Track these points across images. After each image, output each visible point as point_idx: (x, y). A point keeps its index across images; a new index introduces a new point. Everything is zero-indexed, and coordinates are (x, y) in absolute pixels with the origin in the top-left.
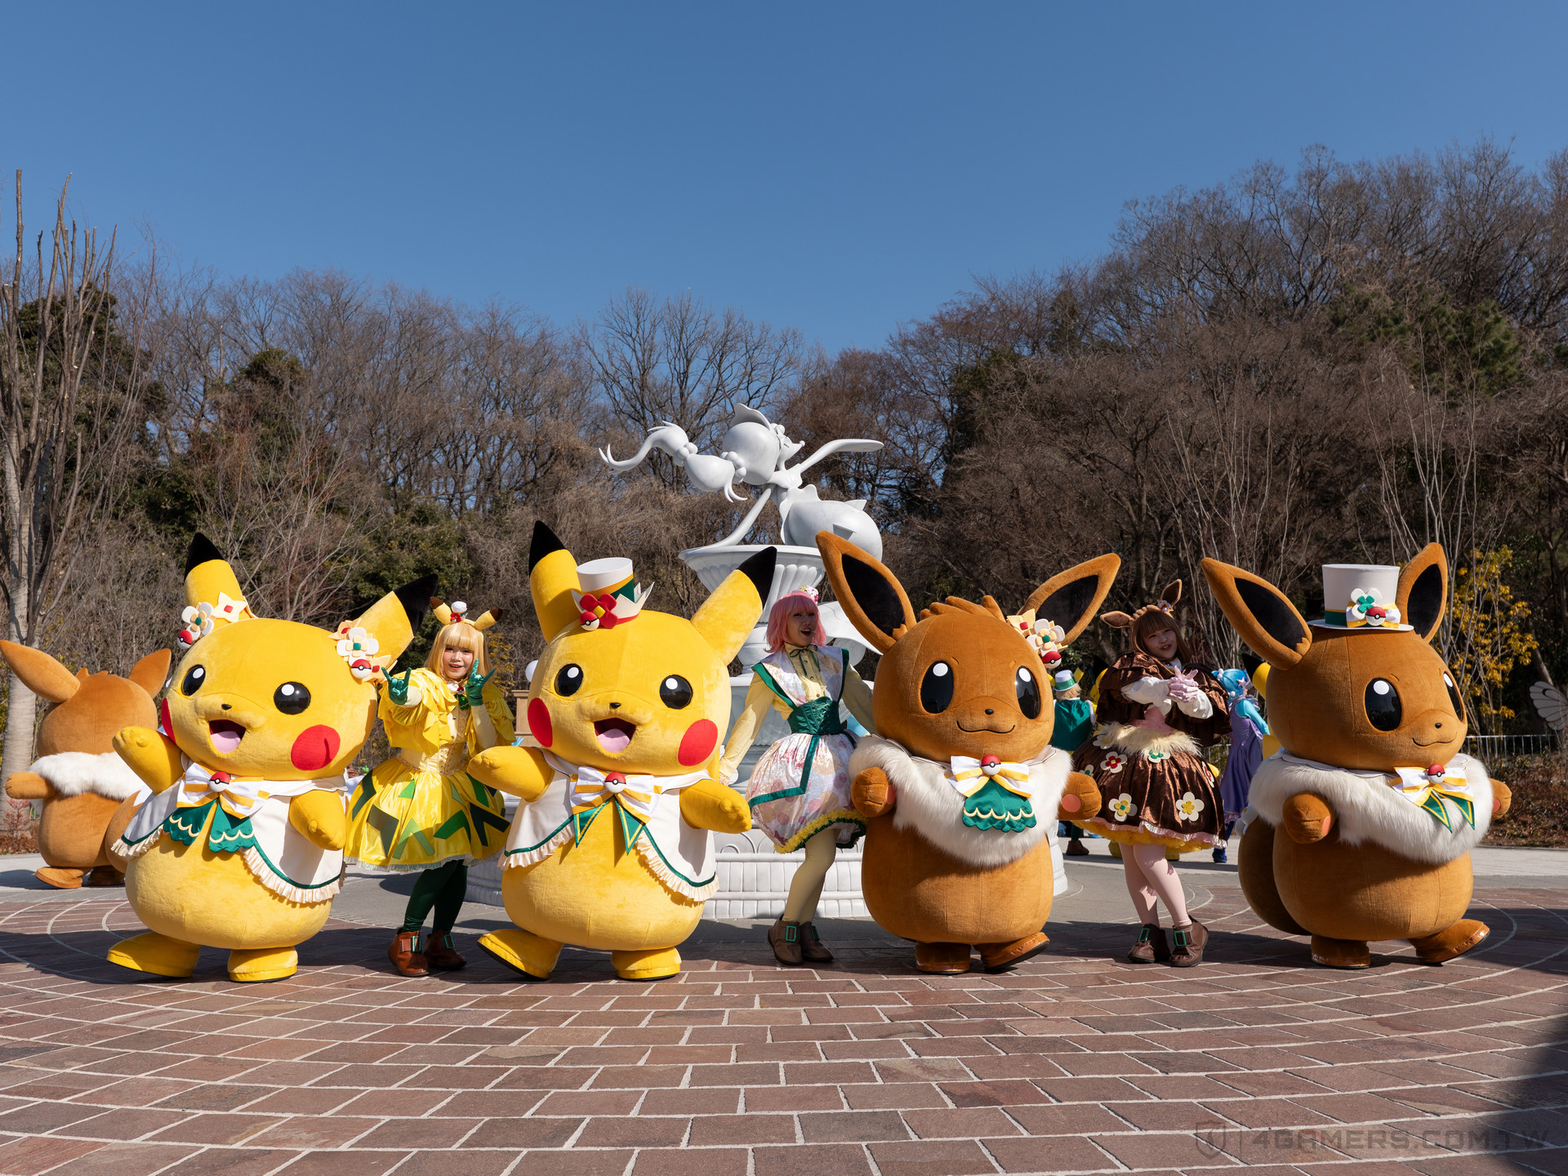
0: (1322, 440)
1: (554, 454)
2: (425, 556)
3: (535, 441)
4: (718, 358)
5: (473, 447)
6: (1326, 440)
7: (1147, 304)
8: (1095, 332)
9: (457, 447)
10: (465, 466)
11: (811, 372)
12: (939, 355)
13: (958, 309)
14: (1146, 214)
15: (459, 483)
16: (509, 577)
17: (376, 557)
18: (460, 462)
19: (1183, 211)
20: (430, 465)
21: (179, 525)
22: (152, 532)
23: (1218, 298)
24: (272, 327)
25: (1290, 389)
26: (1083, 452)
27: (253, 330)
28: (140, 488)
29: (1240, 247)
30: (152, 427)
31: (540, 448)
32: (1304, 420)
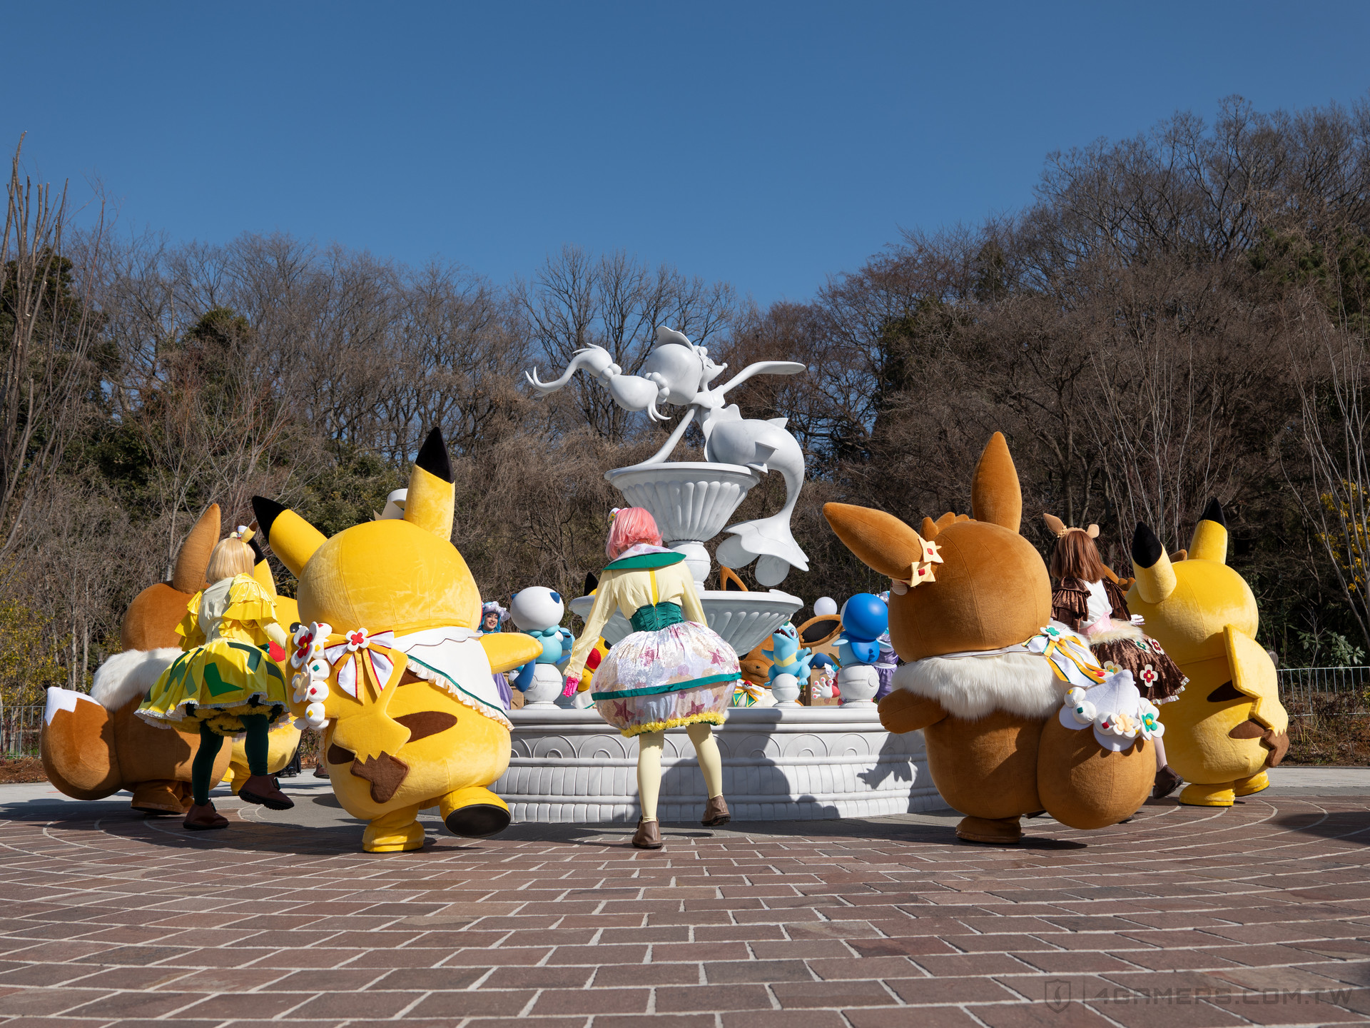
0: (1245, 378)
1: (493, 407)
2: (365, 506)
4: (652, 313)
5: (414, 401)
6: (1248, 381)
7: (1071, 252)
8: (1021, 281)
9: (399, 402)
10: (408, 420)
11: (743, 325)
12: (868, 306)
13: (886, 261)
14: (1069, 165)
15: (401, 436)
17: (320, 508)
18: (401, 416)
19: (1105, 161)
20: (373, 421)
21: (132, 479)
22: (105, 486)
23: (1141, 247)
24: (221, 290)
25: (1213, 328)
26: (1008, 392)
27: (203, 293)
28: (94, 444)
29: (1162, 195)
30: (106, 386)
32: (1227, 358)
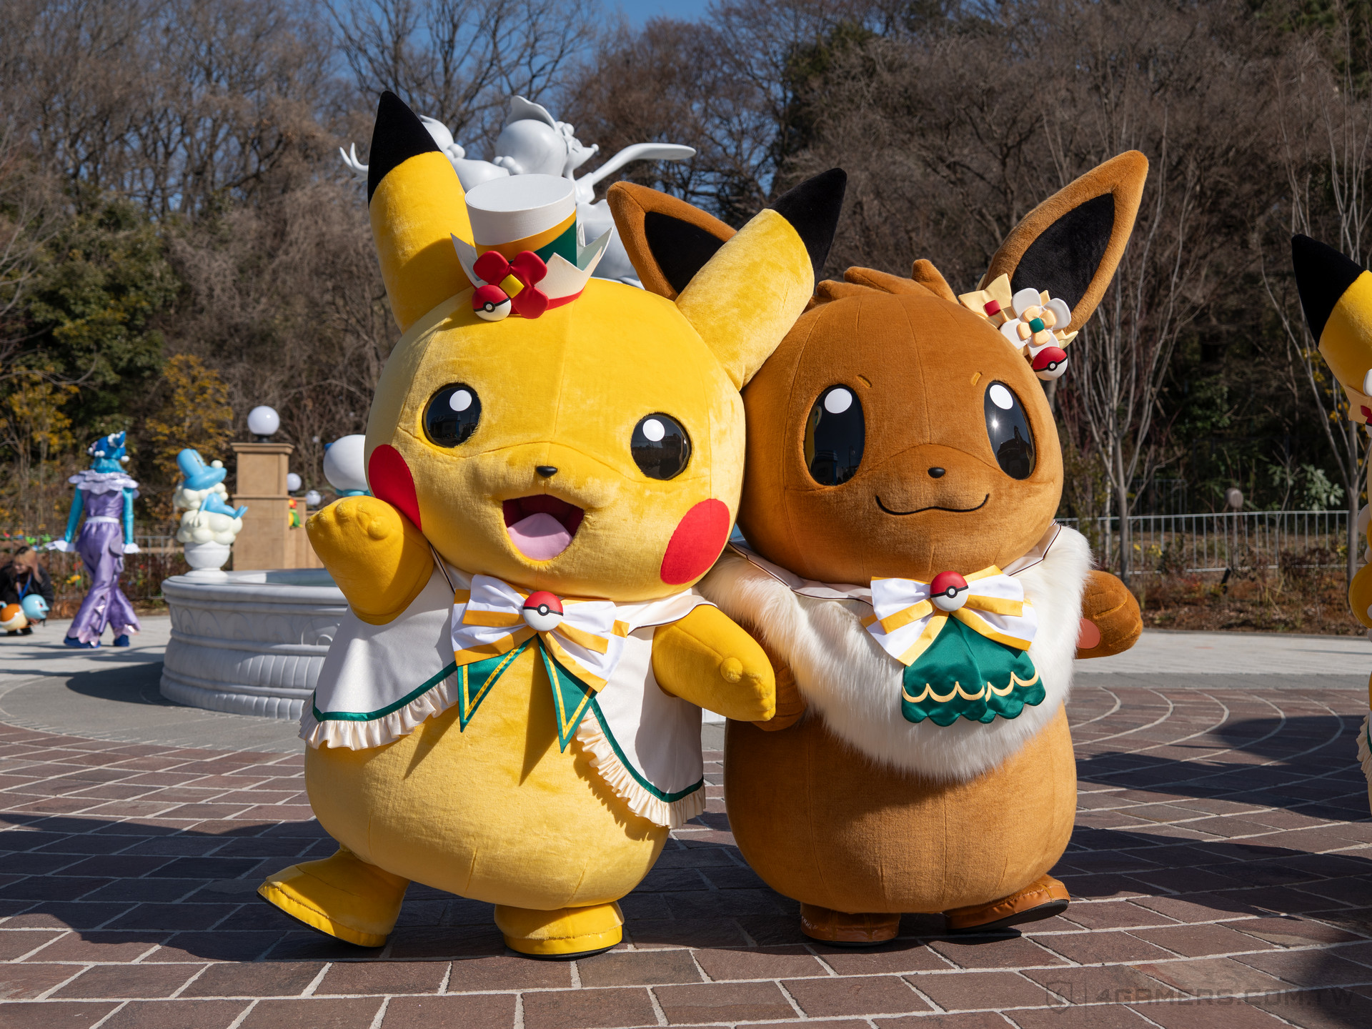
0: (1227, 152)
1: (283, 142)
2: (118, 271)
3: (258, 126)
4: (493, 23)
5: (178, 130)
6: (1231, 154)
8: (963, 6)
9: (157, 130)
10: (168, 155)
11: (610, 45)
12: (770, 28)
15: (161, 174)
16: (225, 299)
17: (55, 270)
18: (161, 150)
20: (122, 153)
25: (1193, 88)
26: (941, 159)
31: (265, 134)
32: (1208, 127)
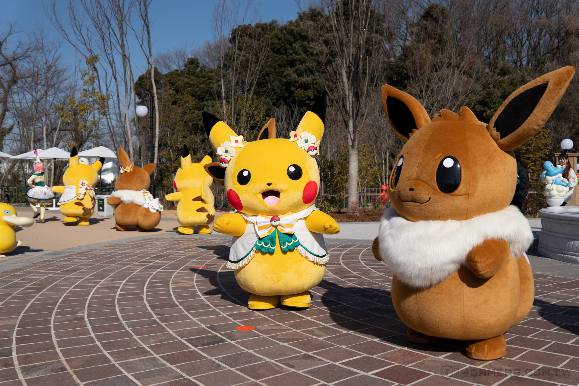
1: (568, 33)
3: (558, 28)
15: (520, 53)
17: (483, 93)
20: (505, 47)
28: (384, 72)
30: (387, 46)
31: (561, 31)
